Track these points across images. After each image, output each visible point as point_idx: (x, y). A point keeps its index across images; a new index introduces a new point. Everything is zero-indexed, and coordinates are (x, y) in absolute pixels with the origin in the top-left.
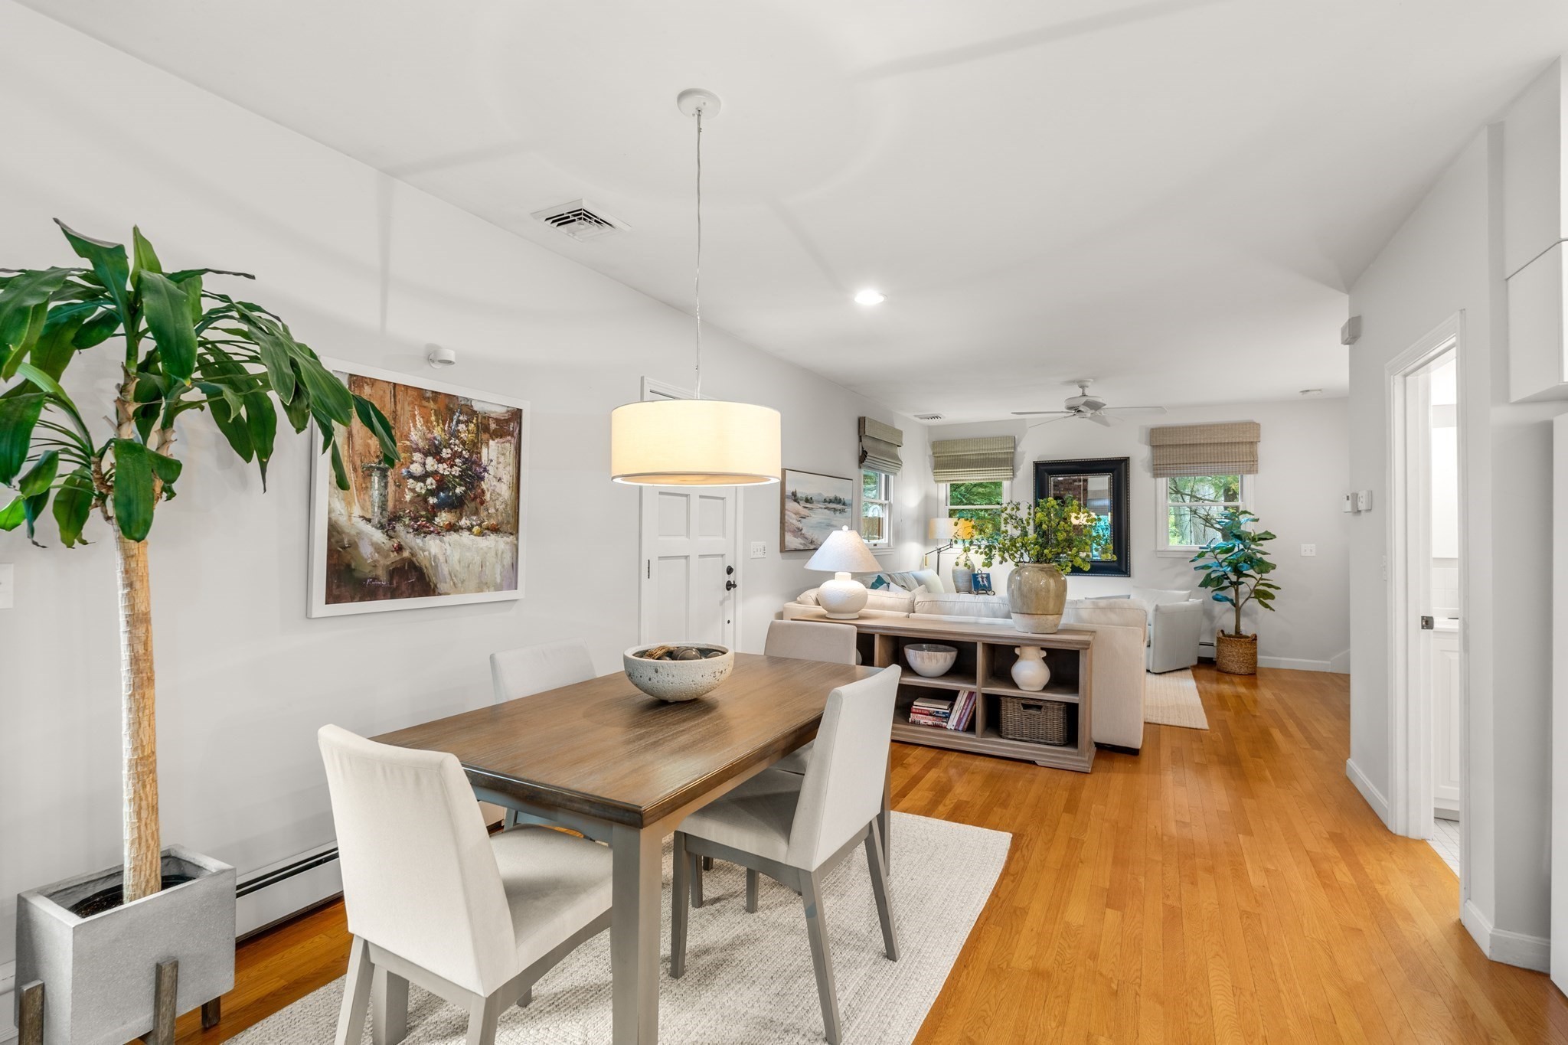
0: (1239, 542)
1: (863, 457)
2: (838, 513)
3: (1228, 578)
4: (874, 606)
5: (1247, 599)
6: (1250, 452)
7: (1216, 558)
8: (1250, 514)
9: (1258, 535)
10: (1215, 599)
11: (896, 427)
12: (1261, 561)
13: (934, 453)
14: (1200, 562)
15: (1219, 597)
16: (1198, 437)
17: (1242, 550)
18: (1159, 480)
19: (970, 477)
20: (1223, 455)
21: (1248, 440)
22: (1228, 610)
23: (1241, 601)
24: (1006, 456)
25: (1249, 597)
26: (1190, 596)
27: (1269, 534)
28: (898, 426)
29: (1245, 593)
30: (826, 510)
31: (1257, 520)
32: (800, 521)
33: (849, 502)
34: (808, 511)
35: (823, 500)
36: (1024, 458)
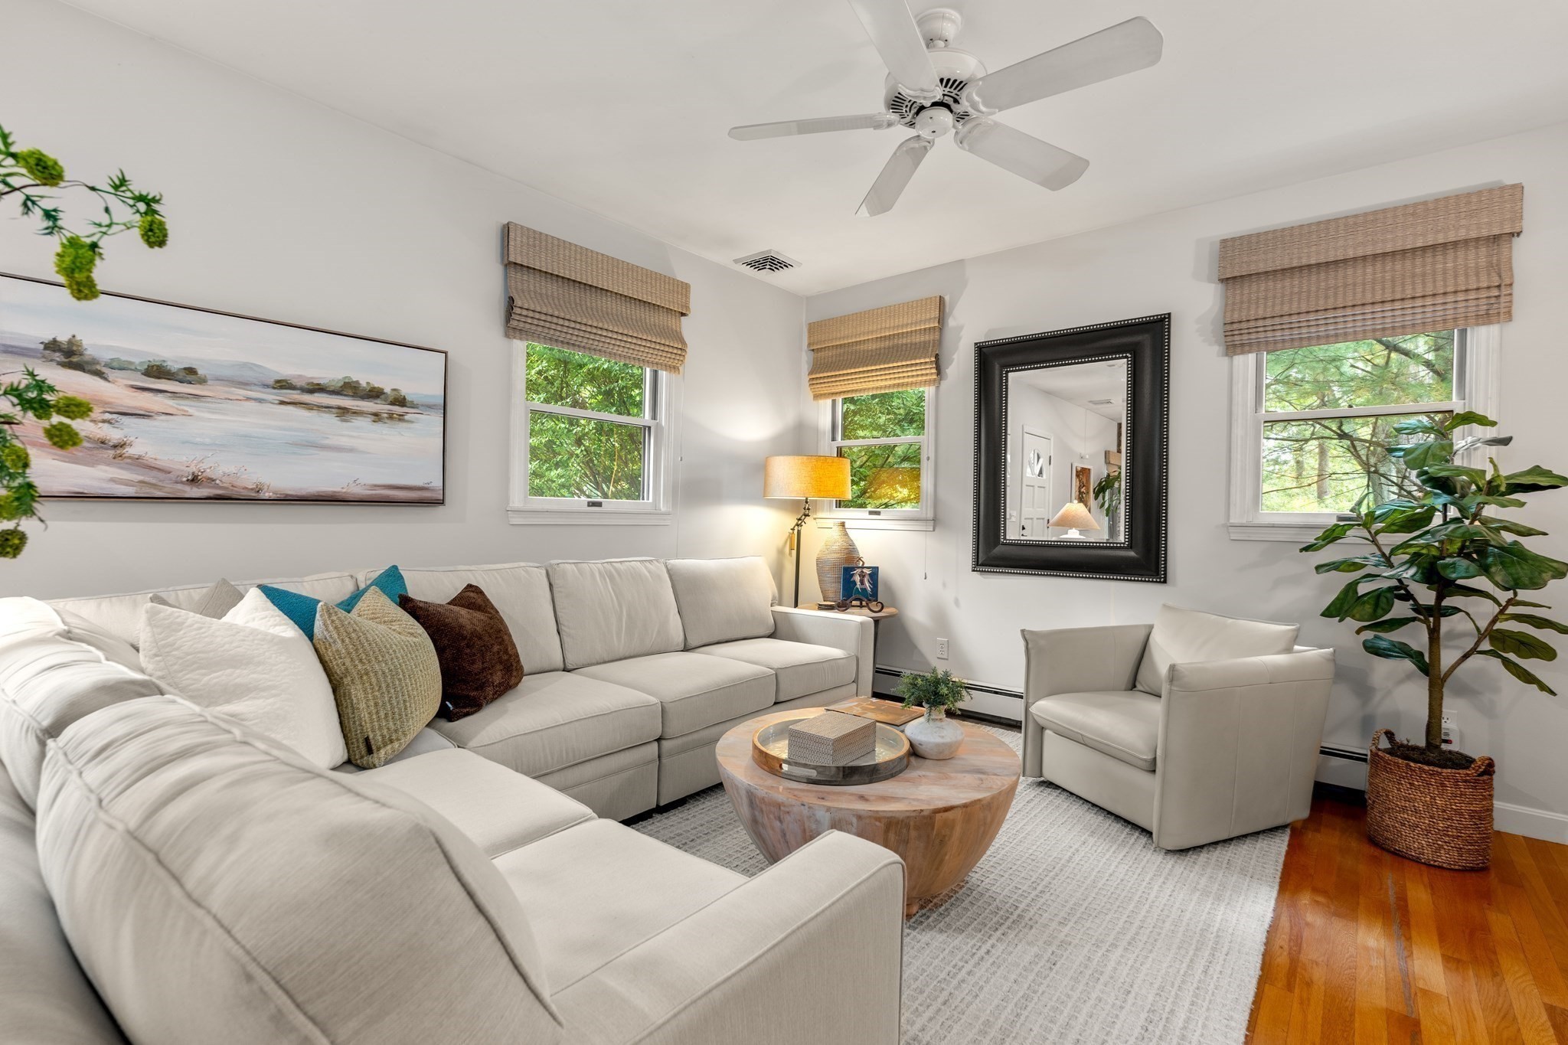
0: (1445, 498)
3: (1408, 596)
5: (1466, 656)
6: (1490, 265)
7: (1374, 542)
8: (1483, 421)
9: (1508, 478)
10: (1372, 649)
12: (1514, 555)
13: (812, 344)
14: (1330, 554)
15: (1384, 644)
16: (1341, 243)
17: (1455, 520)
18: (1239, 360)
19: (869, 383)
20: (1408, 281)
21: (1485, 233)
22: (1409, 677)
23: (1448, 657)
24: (926, 339)
25: (1474, 651)
26: (1296, 639)
27: (1548, 474)
29: (1463, 635)
31: (1505, 441)
32: (109, 422)
33: (432, 401)
34: (171, 402)
35: (271, 382)
36: (960, 339)
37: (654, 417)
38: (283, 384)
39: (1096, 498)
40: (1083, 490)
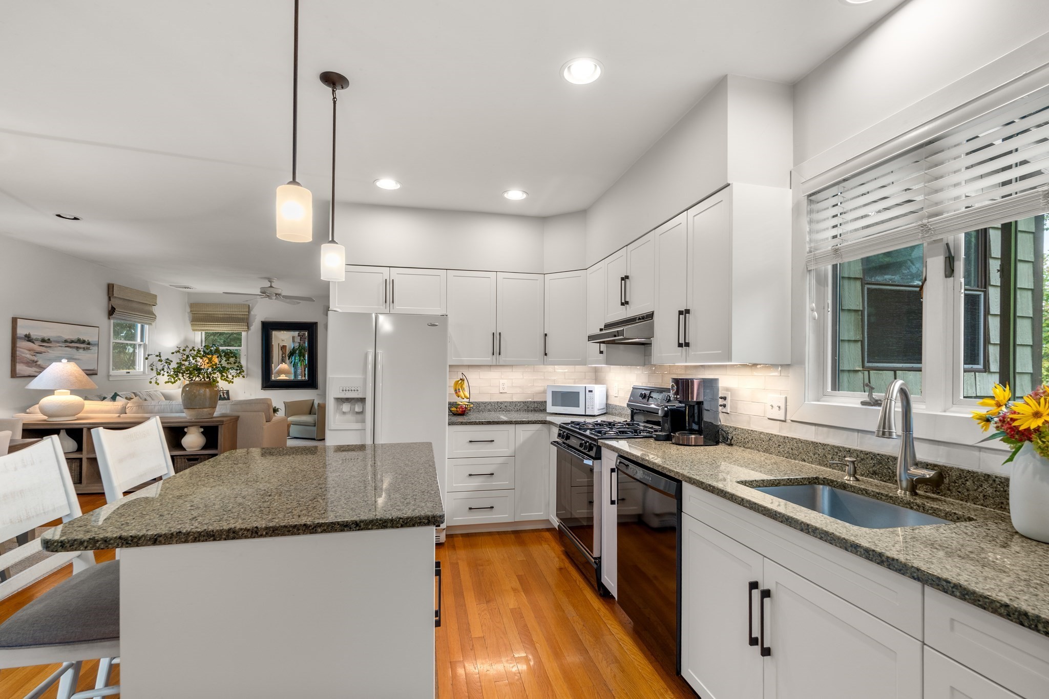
1: (111, 312)
2: (81, 351)
4: (87, 412)
11: (152, 293)
13: (191, 311)
19: (218, 328)
24: (243, 317)
28: (153, 292)
30: (67, 348)
32: (34, 355)
33: (95, 343)
34: (45, 349)
35: (63, 341)
36: (255, 319)
37: (142, 341)
38: (66, 341)
39: (289, 359)
40: (284, 356)
